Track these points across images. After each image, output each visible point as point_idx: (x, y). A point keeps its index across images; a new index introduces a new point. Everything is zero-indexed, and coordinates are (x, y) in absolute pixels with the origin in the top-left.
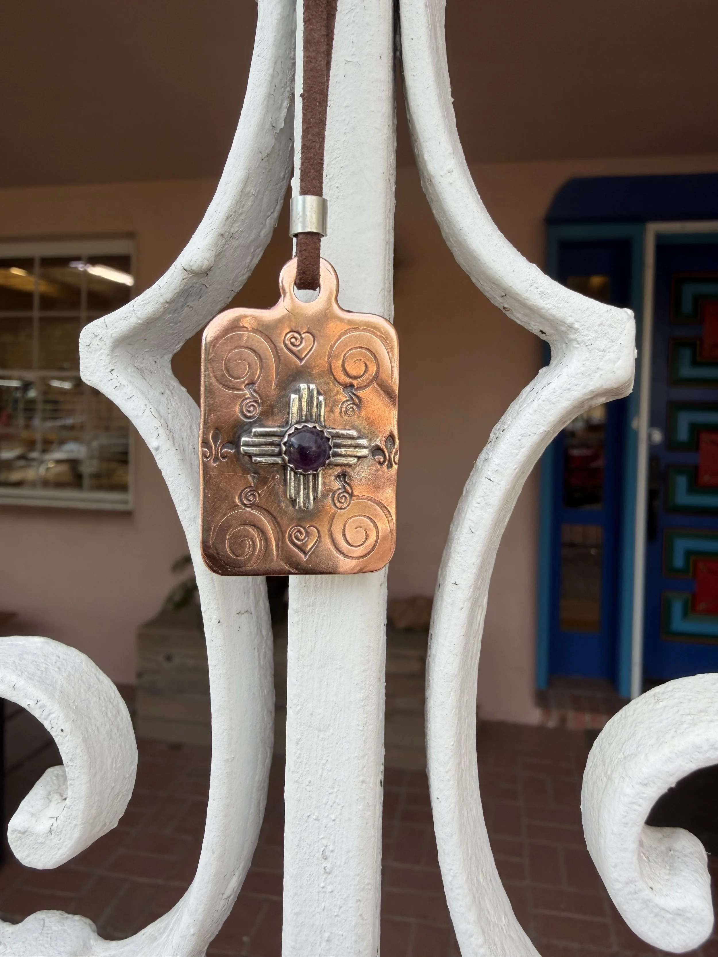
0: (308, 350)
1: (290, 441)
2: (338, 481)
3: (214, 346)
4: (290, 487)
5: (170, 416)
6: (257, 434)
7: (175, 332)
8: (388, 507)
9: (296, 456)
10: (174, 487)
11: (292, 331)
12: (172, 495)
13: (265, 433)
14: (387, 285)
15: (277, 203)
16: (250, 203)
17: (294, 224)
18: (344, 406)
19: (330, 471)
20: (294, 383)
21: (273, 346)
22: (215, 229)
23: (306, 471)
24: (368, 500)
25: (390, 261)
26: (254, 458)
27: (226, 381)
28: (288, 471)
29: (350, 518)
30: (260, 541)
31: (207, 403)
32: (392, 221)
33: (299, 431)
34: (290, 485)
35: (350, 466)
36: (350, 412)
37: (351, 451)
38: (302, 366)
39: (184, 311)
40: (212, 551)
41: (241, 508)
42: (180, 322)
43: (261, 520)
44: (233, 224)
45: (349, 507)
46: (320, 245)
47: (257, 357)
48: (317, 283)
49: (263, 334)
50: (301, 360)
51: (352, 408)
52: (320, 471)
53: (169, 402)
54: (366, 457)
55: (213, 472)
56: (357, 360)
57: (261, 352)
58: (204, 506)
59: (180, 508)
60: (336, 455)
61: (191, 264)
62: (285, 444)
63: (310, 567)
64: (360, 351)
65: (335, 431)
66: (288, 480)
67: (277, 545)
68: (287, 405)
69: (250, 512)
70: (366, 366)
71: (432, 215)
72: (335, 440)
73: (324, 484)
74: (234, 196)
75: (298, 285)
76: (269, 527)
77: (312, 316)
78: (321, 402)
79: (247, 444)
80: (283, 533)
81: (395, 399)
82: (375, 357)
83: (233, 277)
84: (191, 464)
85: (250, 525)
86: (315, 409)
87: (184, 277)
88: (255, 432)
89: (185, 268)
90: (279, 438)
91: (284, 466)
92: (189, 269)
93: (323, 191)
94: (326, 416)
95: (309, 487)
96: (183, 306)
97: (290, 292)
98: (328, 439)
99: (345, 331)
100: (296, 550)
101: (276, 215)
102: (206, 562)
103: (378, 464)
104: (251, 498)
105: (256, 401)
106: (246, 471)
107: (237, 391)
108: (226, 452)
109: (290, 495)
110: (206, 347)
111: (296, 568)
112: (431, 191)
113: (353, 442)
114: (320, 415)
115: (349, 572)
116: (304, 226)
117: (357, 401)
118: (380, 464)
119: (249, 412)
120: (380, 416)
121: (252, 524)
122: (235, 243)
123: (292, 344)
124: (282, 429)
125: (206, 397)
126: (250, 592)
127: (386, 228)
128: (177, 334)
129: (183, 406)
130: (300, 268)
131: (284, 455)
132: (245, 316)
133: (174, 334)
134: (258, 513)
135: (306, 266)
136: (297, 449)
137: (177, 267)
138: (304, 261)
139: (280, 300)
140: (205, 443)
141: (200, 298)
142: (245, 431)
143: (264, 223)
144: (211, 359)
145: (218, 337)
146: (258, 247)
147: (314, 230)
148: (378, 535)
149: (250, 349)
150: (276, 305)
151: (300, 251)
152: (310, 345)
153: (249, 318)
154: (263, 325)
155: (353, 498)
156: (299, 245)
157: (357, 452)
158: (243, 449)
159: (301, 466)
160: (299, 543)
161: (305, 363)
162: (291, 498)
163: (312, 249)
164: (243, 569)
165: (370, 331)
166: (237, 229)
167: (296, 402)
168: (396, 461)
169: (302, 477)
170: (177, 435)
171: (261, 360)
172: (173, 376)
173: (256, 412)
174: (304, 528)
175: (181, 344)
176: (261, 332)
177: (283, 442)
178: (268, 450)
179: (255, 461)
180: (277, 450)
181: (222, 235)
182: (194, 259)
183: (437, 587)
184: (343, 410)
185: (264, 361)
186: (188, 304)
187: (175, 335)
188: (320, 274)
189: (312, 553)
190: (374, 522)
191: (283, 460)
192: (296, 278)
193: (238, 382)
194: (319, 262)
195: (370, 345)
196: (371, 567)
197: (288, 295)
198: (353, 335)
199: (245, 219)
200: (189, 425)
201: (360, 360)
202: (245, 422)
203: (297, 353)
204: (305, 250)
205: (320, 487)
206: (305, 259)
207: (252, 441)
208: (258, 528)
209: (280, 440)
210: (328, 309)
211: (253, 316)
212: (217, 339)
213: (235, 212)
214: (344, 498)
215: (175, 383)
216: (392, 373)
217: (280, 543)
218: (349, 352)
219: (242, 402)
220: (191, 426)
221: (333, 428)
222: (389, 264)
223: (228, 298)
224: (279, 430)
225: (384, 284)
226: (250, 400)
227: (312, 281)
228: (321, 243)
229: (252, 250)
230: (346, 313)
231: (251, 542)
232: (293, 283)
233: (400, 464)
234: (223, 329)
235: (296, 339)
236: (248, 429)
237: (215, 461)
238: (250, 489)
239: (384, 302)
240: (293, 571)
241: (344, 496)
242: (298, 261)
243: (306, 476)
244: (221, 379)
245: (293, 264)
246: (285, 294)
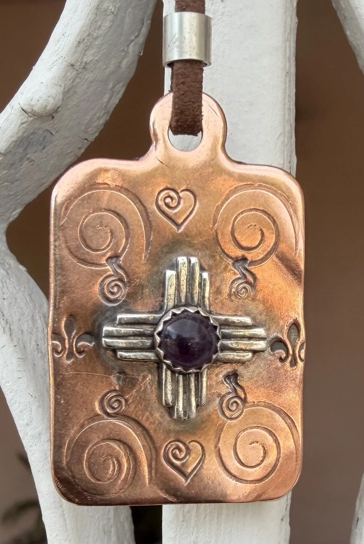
0: (188, 213)
1: (166, 330)
2: (227, 383)
3: (67, 209)
4: (165, 390)
5: (5, 302)
6: (123, 322)
7: (11, 193)
8: (291, 417)
9: (174, 349)
10: (12, 394)
11: (167, 189)
12: (9, 404)
13: (133, 321)
14: (288, 128)
15: (143, 24)
16: (107, 24)
17: (169, 49)
18: (235, 285)
19: (217, 370)
20: (171, 255)
21: (142, 208)
22: (63, 58)
23: (186, 368)
24: (267, 407)
25: (290, 97)
26: (120, 353)
27: (83, 254)
28: (164, 371)
29: (244, 430)
30: (128, 461)
31: (59, 282)
32: (293, 44)
33: (178, 317)
34: (166, 387)
35: (243, 363)
36: (243, 294)
37: (245, 344)
38: (180, 233)
39: (22, 167)
40: (66, 474)
41: (103, 419)
42: (18, 180)
43: (128, 434)
44: (86, 50)
45: (242, 416)
46: (202, 77)
47: (122, 222)
48: (198, 126)
49: (130, 193)
50: (178, 226)
51: (245, 288)
52: (205, 369)
53: (4, 284)
54: (263, 351)
55: (66, 370)
56: (251, 225)
57: (127, 216)
58: (55, 416)
59: (20, 422)
60: (225, 348)
61: (33, 103)
62: (159, 334)
63: (192, 494)
64: (254, 214)
65: (223, 318)
66: (164, 382)
67: (150, 466)
68: (161, 285)
69: (114, 424)
70: (263, 234)
71: (344, 38)
72: (224, 329)
73: (209, 387)
74: (87, 14)
75: (174, 129)
76: (138, 443)
77: (193, 168)
78: (205, 280)
79: (110, 335)
80: (157, 451)
81: (301, 276)
82: (274, 222)
83: (87, 121)
84: (34, 364)
85: (114, 440)
86: (198, 289)
87: (23, 121)
88: (120, 319)
89: (25, 108)
90: (152, 326)
91: (157, 363)
92: (30, 111)
93: (206, 6)
94: (211, 298)
95: (190, 390)
96: (21, 159)
97: (164, 138)
98: (215, 327)
99: (236, 188)
100: (174, 472)
101: (141, 39)
102: (58, 488)
103: (278, 360)
104: (116, 405)
105: (121, 280)
106: (108, 371)
107: (96, 267)
108: (83, 346)
109: (166, 401)
110: (55, 210)
111: (175, 496)
112: (343, 6)
113: (247, 332)
114: (204, 297)
115: (242, 500)
116: (181, 52)
117: (250, 279)
118: (282, 360)
119: (113, 293)
120: (281, 299)
121: (117, 438)
122: (89, 76)
123: (167, 205)
124: (155, 315)
125: (56, 274)
126: (111, 532)
127: (286, 53)
128: (14, 196)
129: (22, 289)
130: (177, 107)
131: (158, 348)
132: (106, 170)
133: (9, 196)
134: (125, 424)
135: (184, 104)
136: (175, 340)
137: (14, 108)
138: (182, 97)
139: (151, 148)
140: (56, 334)
141: (44, 148)
142: (107, 318)
143: (125, 50)
144: (62, 225)
145: (72, 196)
146: (118, 82)
147: (195, 57)
148: (279, 453)
149: (113, 211)
150: (146, 155)
151: (177, 85)
152: (191, 206)
153: (111, 172)
154: (129, 182)
155: (247, 405)
156: (175, 77)
157: (252, 344)
158: (104, 340)
159: (181, 363)
160: (178, 463)
161: (185, 229)
162: (167, 404)
163: (192, 82)
164: (107, 497)
165: (267, 187)
166: (91, 58)
167: (174, 281)
168: (302, 357)
169: (181, 378)
170: (15, 327)
171: (127, 226)
172: (9, 252)
173: (121, 294)
174: (184, 444)
175: (19, 210)
176: (126, 190)
177: (156, 332)
178: (137, 343)
179: (121, 356)
180: (148, 342)
181: (72, 65)
182: (36, 97)
183: (355, 522)
184: (233, 290)
185: (131, 227)
186: (28, 156)
187: (12, 197)
188: (203, 114)
189: (195, 475)
190: (275, 436)
191: (158, 355)
192: (171, 120)
193: (98, 255)
194: (201, 98)
195: (268, 206)
196: (270, 494)
197: (161, 142)
198: (245, 194)
199: (102, 45)
200: (31, 315)
201: (255, 225)
202: (106, 306)
203: (173, 218)
204: (183, 83)
205: (204, 390)
206: (183, 94)
207: (117, 331)
208: (125, 443)
209: (153, 329)
210: (213, 160)
211: (115, 170)
212: (70, 199)
213: (88, 36)
214: (235, 405)
215: (11, 261)
216: (297, 243)
217: (153, 463)
218: (241, 216)
219: (103, 281)
220: (33, 316)
221: (220, 314)
222: (290, 102)
223: (80, 148)
224: (151, 316)
225: (284, 128)
226: (113, 278)
227: (192, 123)
228: (204, 75)
229: (111, 86)
230: (236, 165)
231: (116, 462)
232: (168, 126)
233: (307, 361)
234: (78, 186)
235: (172, 198)
236: (111, 316)
237: (68, 358)
238: (114, 394)
239: (284, 151)
240: (170, 499)
241: (236, 402)
242: (174, 98)
243: (186, 376)
244: (76, 251)
245: (167, 103)
246: (157, 140)
